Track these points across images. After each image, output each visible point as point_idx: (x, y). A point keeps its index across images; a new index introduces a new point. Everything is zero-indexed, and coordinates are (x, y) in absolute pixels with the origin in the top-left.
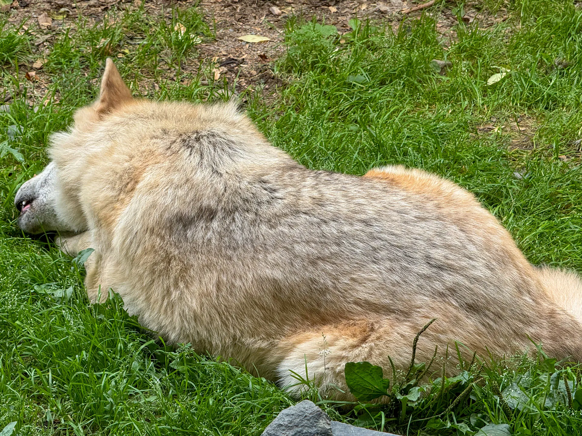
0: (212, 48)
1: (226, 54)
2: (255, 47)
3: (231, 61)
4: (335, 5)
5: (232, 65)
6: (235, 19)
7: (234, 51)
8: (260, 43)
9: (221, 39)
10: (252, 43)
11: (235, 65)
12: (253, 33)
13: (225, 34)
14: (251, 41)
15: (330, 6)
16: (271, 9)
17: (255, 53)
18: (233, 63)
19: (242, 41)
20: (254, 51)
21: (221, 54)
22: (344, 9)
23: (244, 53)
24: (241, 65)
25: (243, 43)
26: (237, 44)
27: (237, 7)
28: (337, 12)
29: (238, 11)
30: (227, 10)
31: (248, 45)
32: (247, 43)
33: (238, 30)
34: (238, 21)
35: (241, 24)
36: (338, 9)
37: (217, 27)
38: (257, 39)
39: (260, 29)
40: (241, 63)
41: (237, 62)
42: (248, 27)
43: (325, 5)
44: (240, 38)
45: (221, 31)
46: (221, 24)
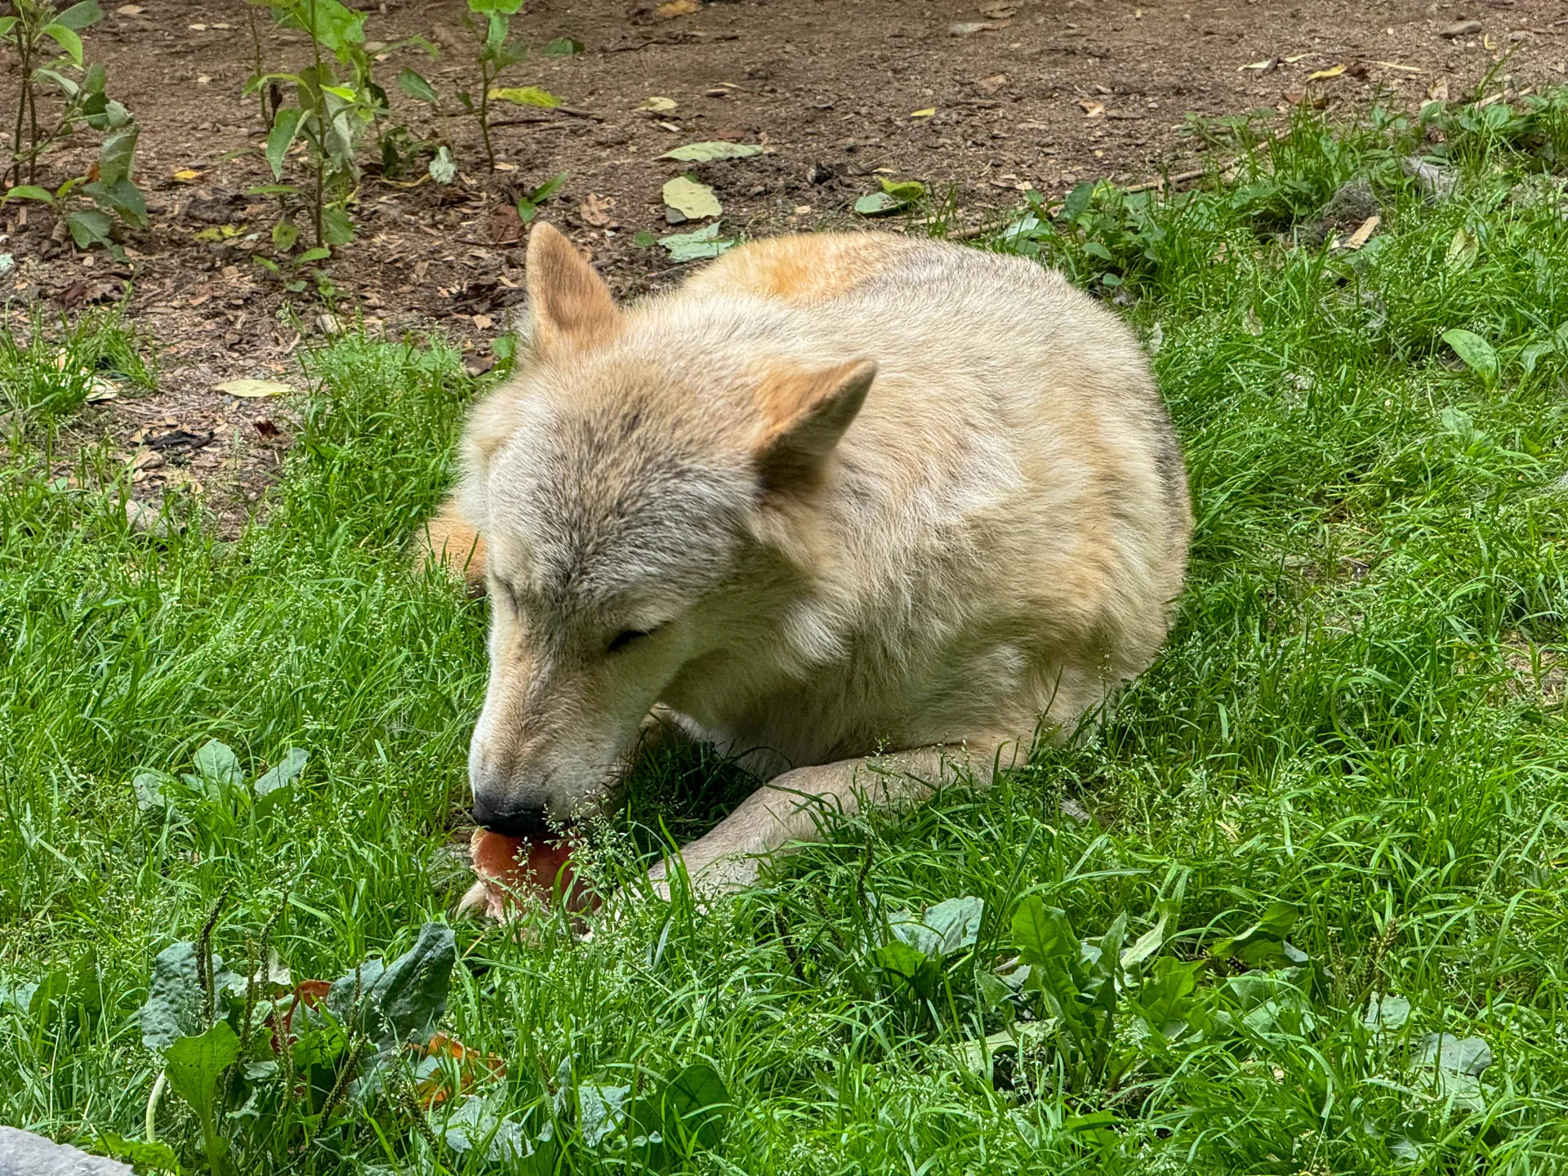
0: (142, 410)
1: (174, 422)
2: (254, 409)
3: (182, 438)
4: (489, 311)
5: (180, 449)
6: (224, 345)
7: (197, 416)
8: (268, 399)
9: (173, 390)
10: (249, 399)
11: (188, 447)
12: (261, 376)
13: (187, 380)
14: (247, 394)
15: (477, 313)
16: (318, 322)
17: (249, 421)
18: (183, 443)
19: (223, 393)
20: (249, 416)
21: (162, 423)
22: (511, 320)
23: (220, 421)
24: (205, 448)
25: (226, 399)
26: (211, 401)
27: (236, 318)
28: (490, 328)
29: (238, 326)
30: (209, 325)
31: (236, 404)
32: (237, 397)
33: (225, 370)
34: (231, 348)
35: (236, 355)
36: (496, 321)
37: (172, 363)
38: (262, 389)
39: (280, 368)
40: (207, 444)
41: (194, 441)
42: (251, 363)
43: (465, 312)
44: (219, 388)
45: (178, 371)
46: (186, 357)
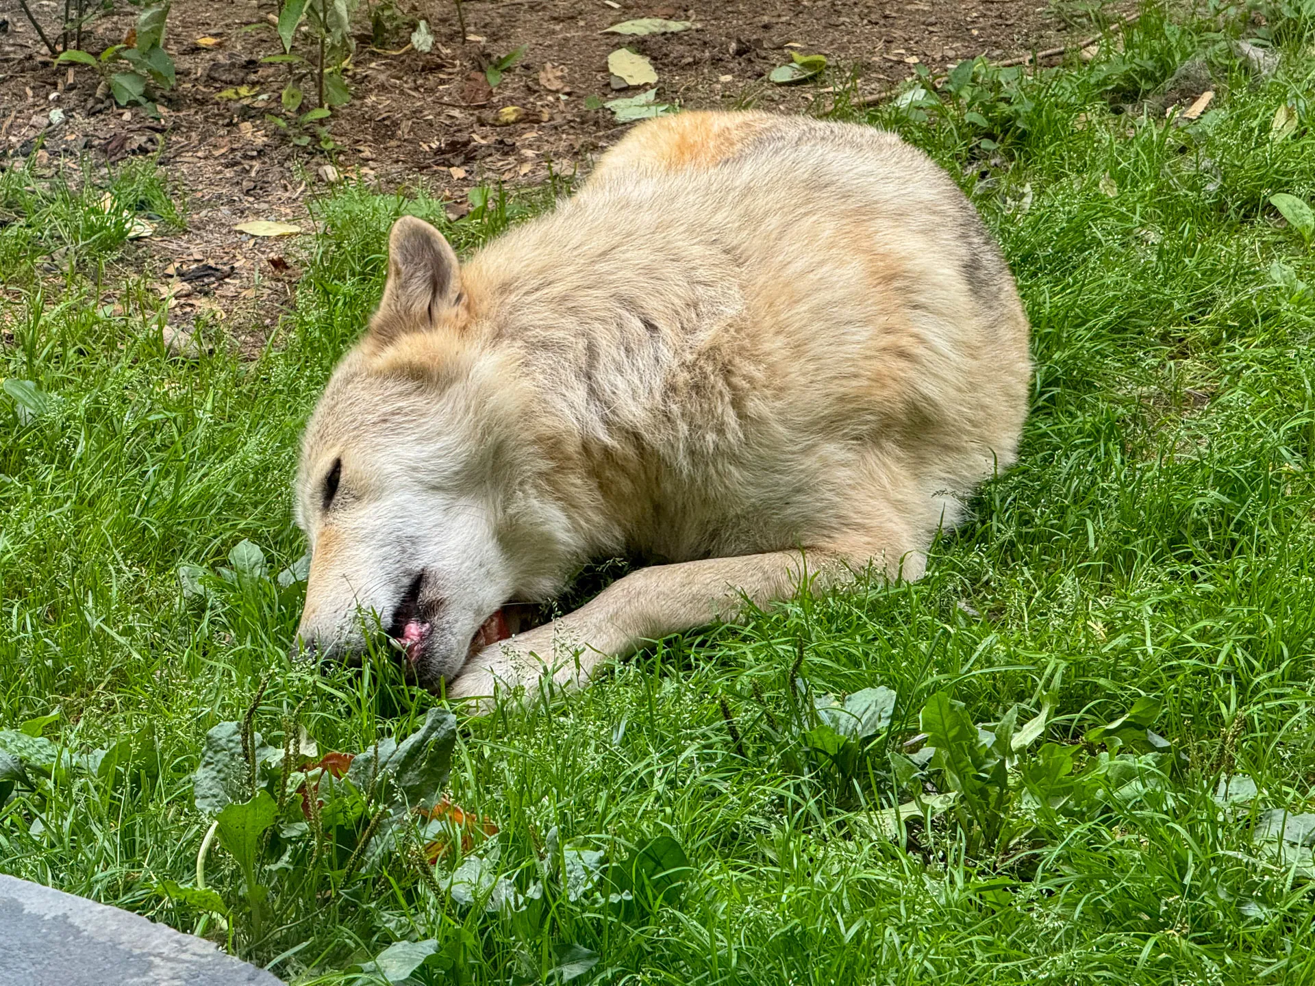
0: (173, 246)
1: (200, 257)
2: (267, 246)
3: (207, 271)
4: (464, 164)
5: (206, 280)
6: (241, 191)
7: (219, 252)
8: (280, 238)
9: (199, 229)
10: (263, 238)
11: (213, 279)
12: (272, 217)
13: (211, 220)
14: (261, 234)
15: (453, 165)
16: (320, 172)
17: (263, 257)
18: (208, 276)
19: (241, 232)
20: (263, 253)
21: (191, 258)
22: (482, 172)
23: (239, 257)
24: (227, 280)
25: (244, 237)
26: (232, 239)
27: (251, 167)
28: (464, 179)
29: (253, 174)
30: (229, 173)
31: (252, 242)
32: (253, 236)
33: (242, 212)
34: (247, 193)
35: (251, 199)
36: (470, 172)
37: (199, 205)
38: (274, 229)
39: (288, 211)
40: (228, 276)
41: (218, 274)
42: (264, 206)
43: (443, 164)
44: (238, 228)
45: (204, 213)
46: (209, 200)
